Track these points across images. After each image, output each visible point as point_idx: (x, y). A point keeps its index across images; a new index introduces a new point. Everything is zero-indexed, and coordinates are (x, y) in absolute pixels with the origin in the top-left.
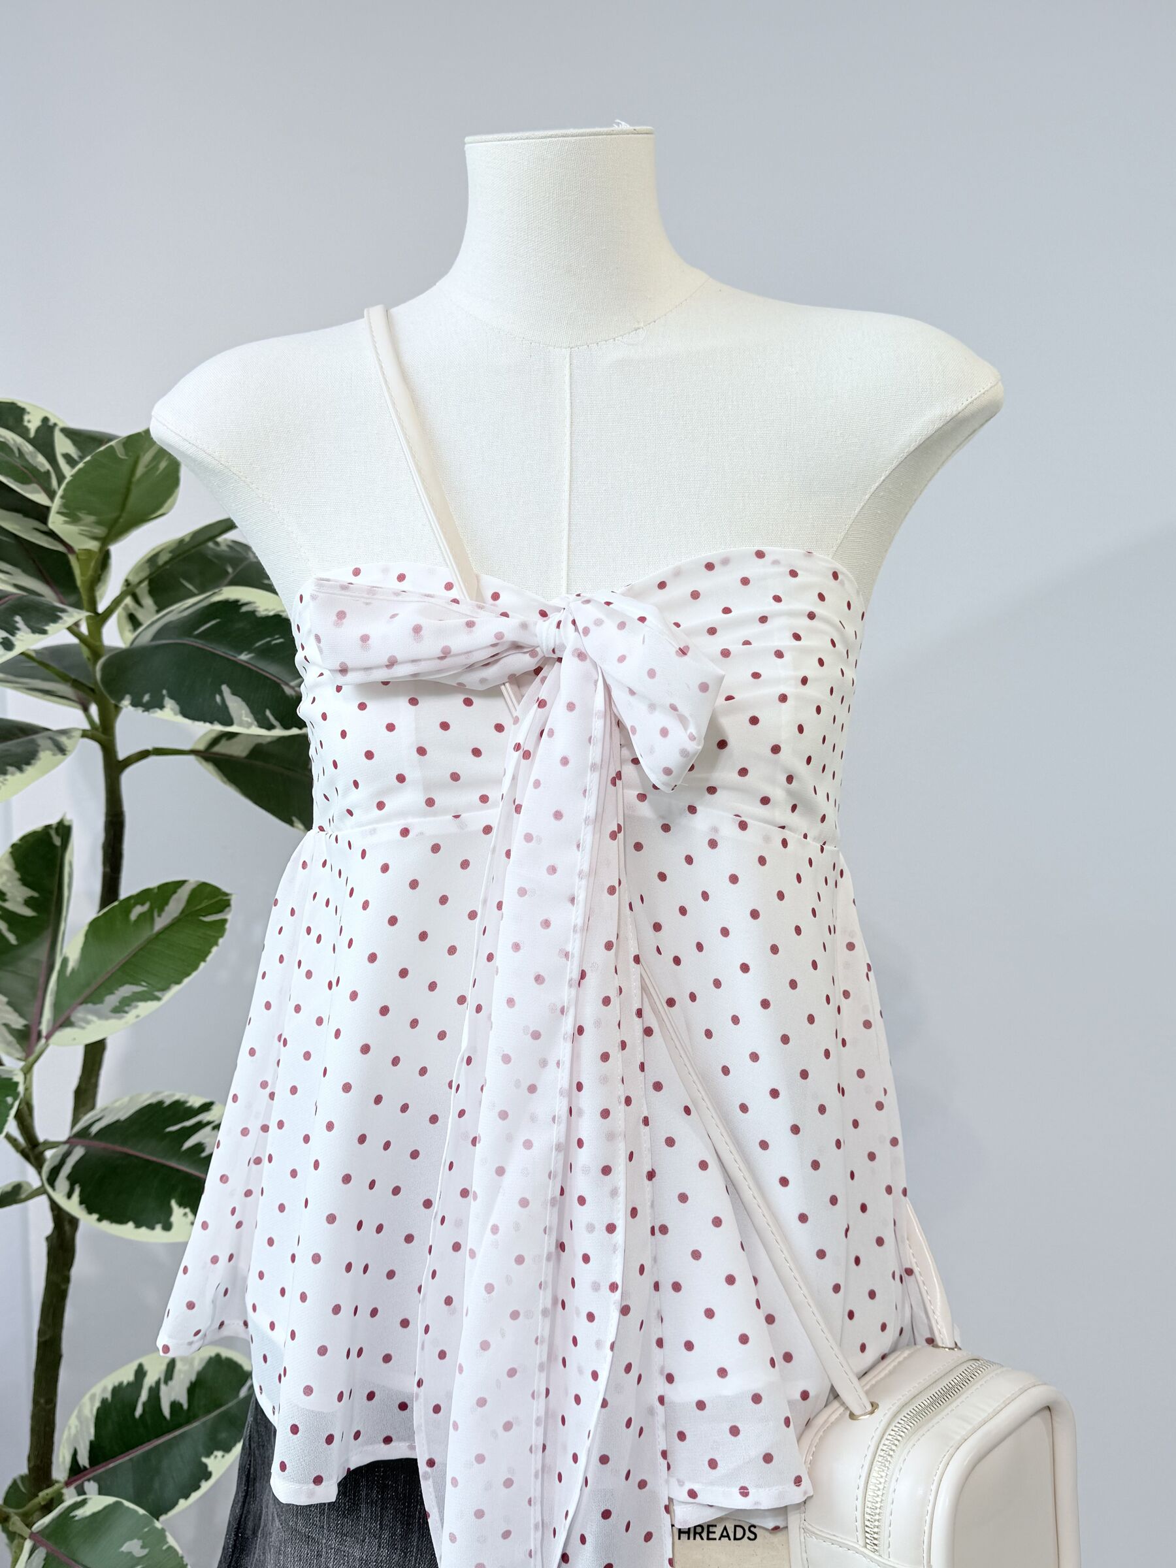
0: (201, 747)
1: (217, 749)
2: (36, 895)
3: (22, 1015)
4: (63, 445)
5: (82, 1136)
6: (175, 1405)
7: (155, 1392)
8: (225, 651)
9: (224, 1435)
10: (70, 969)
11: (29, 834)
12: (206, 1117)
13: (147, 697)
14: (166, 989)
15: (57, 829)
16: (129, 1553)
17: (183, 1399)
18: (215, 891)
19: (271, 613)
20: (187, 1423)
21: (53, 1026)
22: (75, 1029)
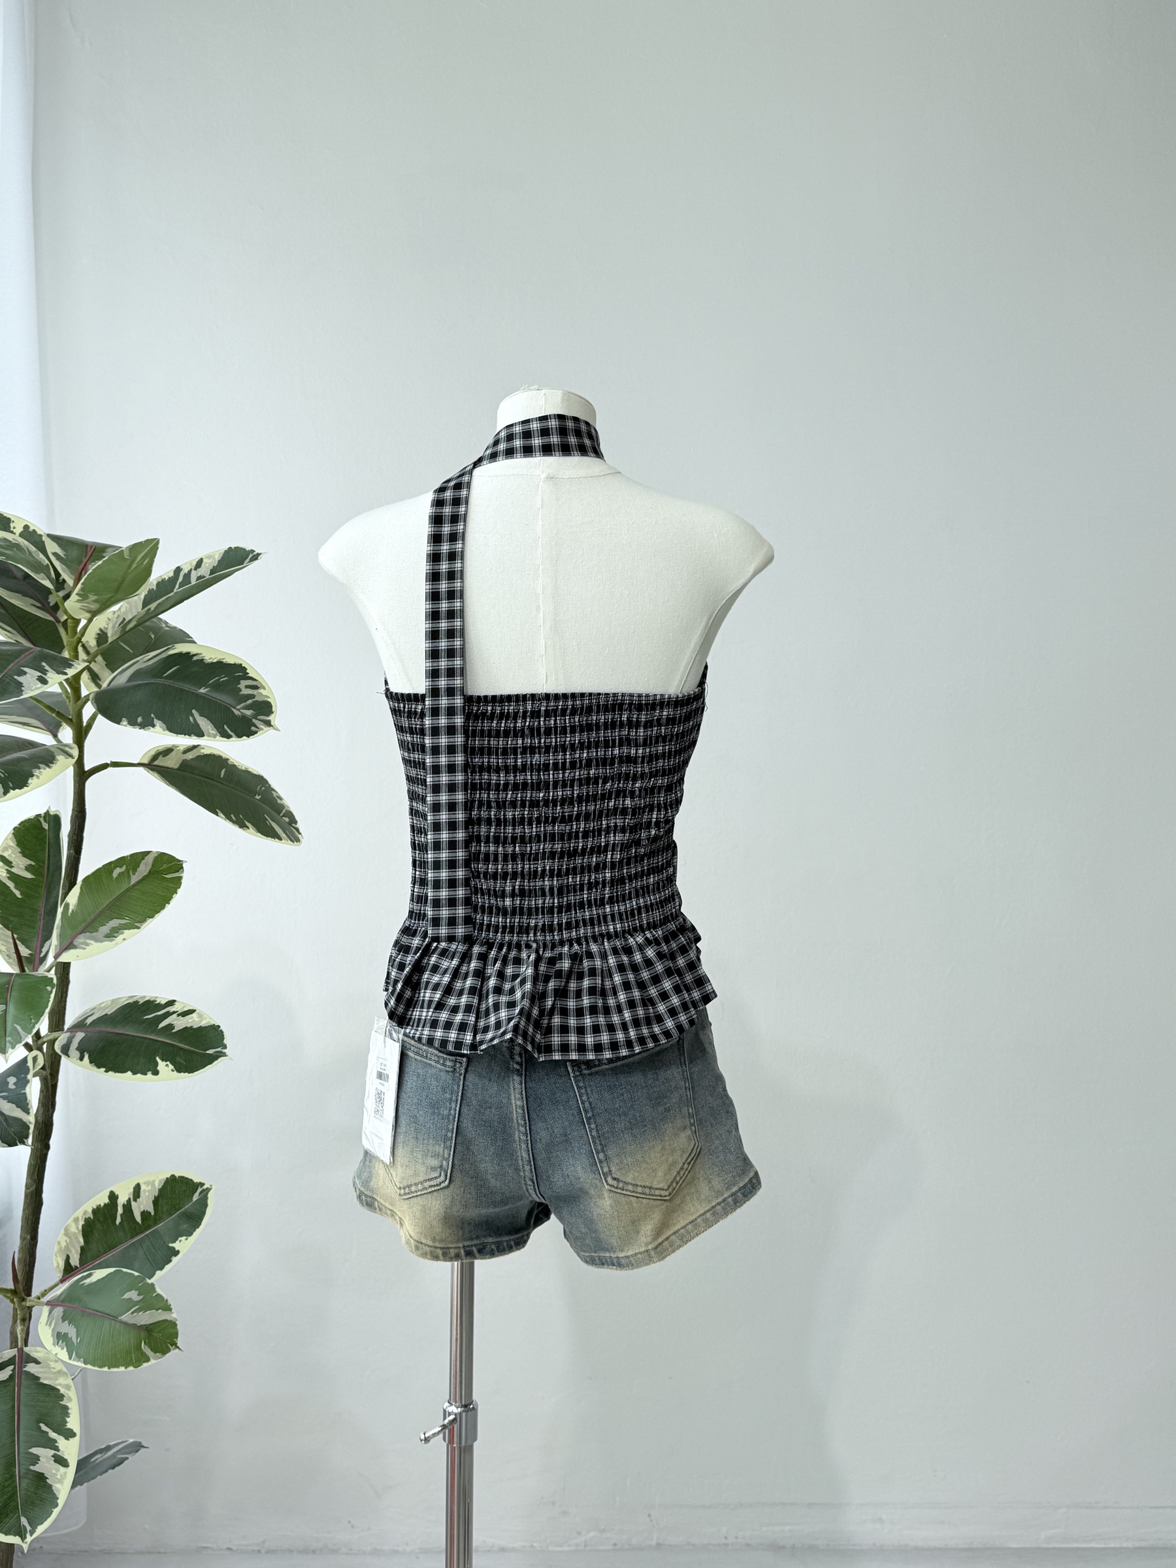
0: (146, 761)
1: (156, 763)
2: (33, 864)
3: (27, 947)
4: (52, 547)
5: (80, 1025)
6: (145, 1214)
7: (128, 1207)
8: (187, 687)
9: (185, 1226)
10: (70, 911)
11: (26, 821)
12: (171, 1009)
13: (140, 720)
14: (143, 921)
15: (45, 817)
16: (130, 1299)
17: (151, 1209)
18: (171, 859)
19: (215, 661)
20: (156, 1223)
21: (60, 949)
22: (78, 950)
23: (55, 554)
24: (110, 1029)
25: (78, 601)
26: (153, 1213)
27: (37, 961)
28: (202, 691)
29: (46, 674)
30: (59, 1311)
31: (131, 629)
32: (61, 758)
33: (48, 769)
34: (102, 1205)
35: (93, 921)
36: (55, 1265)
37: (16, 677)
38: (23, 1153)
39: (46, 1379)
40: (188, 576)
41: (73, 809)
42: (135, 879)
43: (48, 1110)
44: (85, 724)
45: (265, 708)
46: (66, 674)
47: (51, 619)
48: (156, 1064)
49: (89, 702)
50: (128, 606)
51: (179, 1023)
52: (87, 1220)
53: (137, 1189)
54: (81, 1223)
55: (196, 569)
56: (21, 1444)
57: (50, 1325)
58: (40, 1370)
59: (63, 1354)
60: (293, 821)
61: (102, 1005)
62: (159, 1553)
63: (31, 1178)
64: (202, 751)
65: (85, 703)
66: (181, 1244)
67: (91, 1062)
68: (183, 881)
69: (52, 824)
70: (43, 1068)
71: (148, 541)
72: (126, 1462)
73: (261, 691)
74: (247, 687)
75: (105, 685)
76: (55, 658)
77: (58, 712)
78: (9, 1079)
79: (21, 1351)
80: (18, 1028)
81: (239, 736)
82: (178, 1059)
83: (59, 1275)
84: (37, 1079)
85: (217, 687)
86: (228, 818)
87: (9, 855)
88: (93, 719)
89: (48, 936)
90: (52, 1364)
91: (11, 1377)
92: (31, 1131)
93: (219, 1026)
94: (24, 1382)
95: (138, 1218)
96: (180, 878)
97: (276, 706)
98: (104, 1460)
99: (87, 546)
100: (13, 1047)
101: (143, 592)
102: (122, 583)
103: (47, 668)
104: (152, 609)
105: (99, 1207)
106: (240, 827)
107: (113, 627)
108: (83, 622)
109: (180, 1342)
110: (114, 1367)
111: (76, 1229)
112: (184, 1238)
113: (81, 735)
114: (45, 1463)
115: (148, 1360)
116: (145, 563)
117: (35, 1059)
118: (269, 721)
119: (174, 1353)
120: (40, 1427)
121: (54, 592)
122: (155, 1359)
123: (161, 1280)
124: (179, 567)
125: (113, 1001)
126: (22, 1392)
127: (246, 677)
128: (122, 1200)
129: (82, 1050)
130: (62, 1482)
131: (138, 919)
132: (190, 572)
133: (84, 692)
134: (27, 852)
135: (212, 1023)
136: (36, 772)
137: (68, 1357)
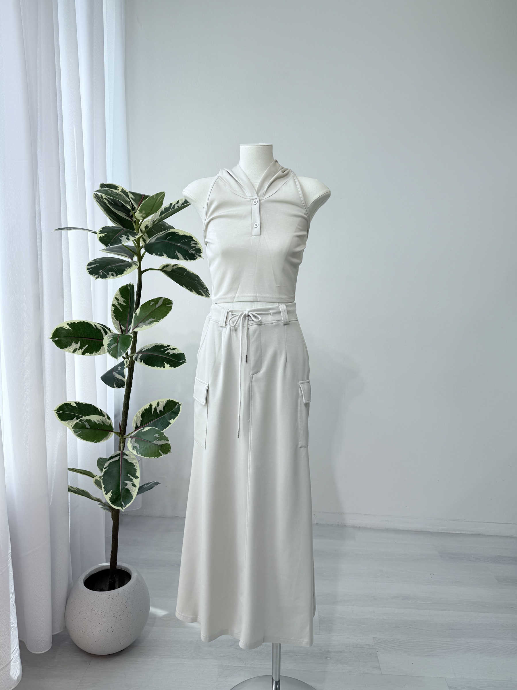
0: (161, 269)
1: (164, 269)
2: (126, 300)
3: (124, 326)
4: (131, 196)
5: (140, 352)
6: (160, 411)
7: (155, 409)
8: (174, 243)
9: (173, 415)
10: (137, 315)
11: (123, 286)
12: (169, 348)
13: (159, 253)
14: (160, 319)
15: (129, 285)
16: (156, 437)
17: (162, 410)
18: (169, 300)
19: (183, 235)
20: (164, 415)
21: (134, 327)
22: (140, 328)
23: (132, 198)
24: (150, 353)
25: (139, 213)
26: (163, 411)
27: (127, 331)
28: (179, 244)
29: (129, 237)
30: (134, 440)
31: (156, 224)
32: (134, 266)
33: (130, 269)
34: (148, 408)
35: (144, 319)
36: (133, 426)
37: (119, 238)
38: (123, 390)
39: (130, 460)
40: (174, 206)
41: (138, 284)
42: (157, 306)
43: (131, 379)
44: (141, 256)
45: (199, 251)
46: (135, 237)
47: (130, 220)
48: (164, 364)
49: (143, 248)
50: (154, 216)
51: (171, 352)
52: (143, 412)
53: (158, 403)
54: (141, 413)
55: (177, 204)
56: (122, 480)
57: (131, 444)
58: (128, 458)
59: (135, 453)
60: (207, 290)
61: (147, 346)
62: (163, 517)
63: (125, 399)
64: (178, 266)
65: (141, 248)
66: (172, 421)
67: (144, 363)
68: (173, 307)
69: (131, 289)
70: (129, 365)
71: (162, 193)
72: (154, 488)
73: (198, 245)
74: (193, 244)
75: (147, 242)
76: (132, 232)
77: (133, 251)
78: (118, 367)
79: (122, 452)
80: (121, 351)
81: (191, 260)
82: (171, 363)
83: (134, 429)
84: (127, 368)
85: (184, 243)
86: (187, 288)
87: (118, 297)
88: (144, 254)
89: (130, 324)
90: (132, 456)
91: (119, 460)
92: (125, 383)
93: (184, 354)
94: (123, 461)
95: (159, 413)
96: (172, 306)
97: (203, 250)
98: (147, 487)
99: (142, 195)
100: (120, 357)
101: (160, 211)
102: (153, 208)
103: (129, 235)
104: (163, 217)
105: (146, 408)
106: (191, 291)
107: (150, 223)
108: (141, 221)
109: (171, 450)
110: (151, 457)
111: (139, 415)
112: (173, 419)
113: (140, 259)
114: (129, 486)
115: (161, 456)
116: (161, 200)
117: (126, 362)
118: (200, 255)
119: (169, 453)
120: (128, 475)
121: (131, 210)
122: (163, 455)
123: (166, 431)
124: (171, 203)
125: (151, 345)
126: (122, 464)
127: (193, 240)
128: (154, 407)
129: (141, 359)
130: (134, 492)
131: (158, 319)
132: (175, 205)
133: (141, 245)
134: (124, 297)
135: (182, 352)
136: (126, 270)
137: (136, 453)
